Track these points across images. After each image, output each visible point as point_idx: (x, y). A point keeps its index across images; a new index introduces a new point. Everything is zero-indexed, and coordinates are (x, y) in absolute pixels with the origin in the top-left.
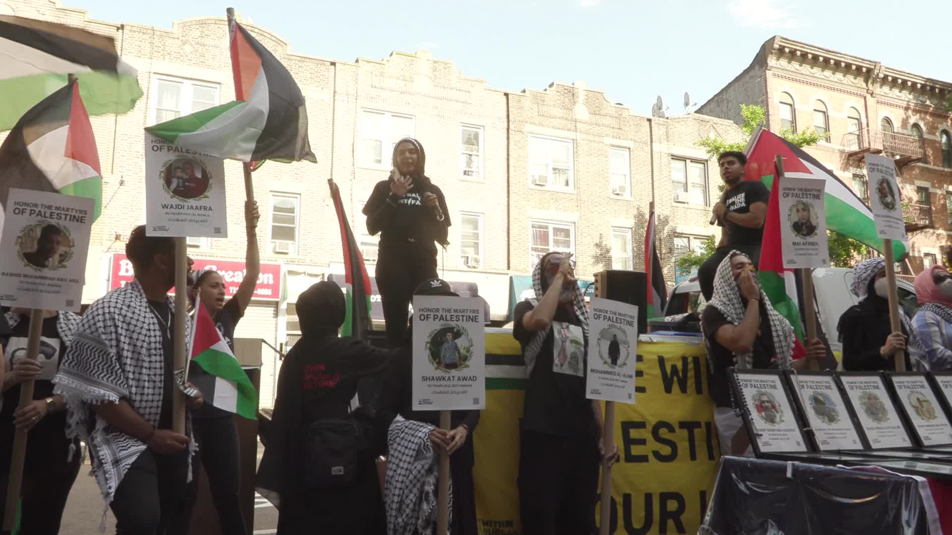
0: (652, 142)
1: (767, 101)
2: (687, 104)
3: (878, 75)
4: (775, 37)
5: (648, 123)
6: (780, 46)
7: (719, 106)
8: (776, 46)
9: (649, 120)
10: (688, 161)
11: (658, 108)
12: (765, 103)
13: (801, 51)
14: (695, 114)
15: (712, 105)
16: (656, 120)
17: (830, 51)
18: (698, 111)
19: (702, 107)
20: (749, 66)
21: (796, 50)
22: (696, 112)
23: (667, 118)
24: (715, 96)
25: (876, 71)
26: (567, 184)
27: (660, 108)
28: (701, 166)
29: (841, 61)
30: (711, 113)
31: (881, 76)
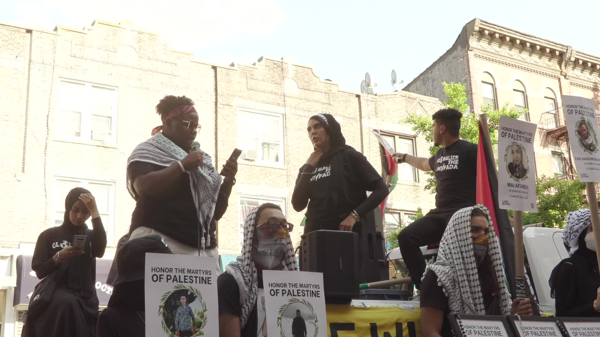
0: (361, 118)
1: (470, 80)
2: (394, 82)
3: (570, 58)
4: (474, 20)
5: (357, 98)
6: (480, 28)
7: (424, 84)
8: (477, 29)
9: (358, 96)
10: (397, 137)
11: (366, 84)
12: (468, 82)
13: (500, 34)
14: (404, 92)
15: (418, 83)
16: (364, 96)
17: (526, 35)
18: (406, 89)
19: (409, 85)
20: (452, 46)
21: (495, 33)
22: (403, 90)
23: (376, 95)
24: (421, 75)
25: (568, 55)
26: (277, 159)
27: (368, 85)
28: (410, 142)
29: (536, 45)
30: (417, 91)
31: (573, 59)
